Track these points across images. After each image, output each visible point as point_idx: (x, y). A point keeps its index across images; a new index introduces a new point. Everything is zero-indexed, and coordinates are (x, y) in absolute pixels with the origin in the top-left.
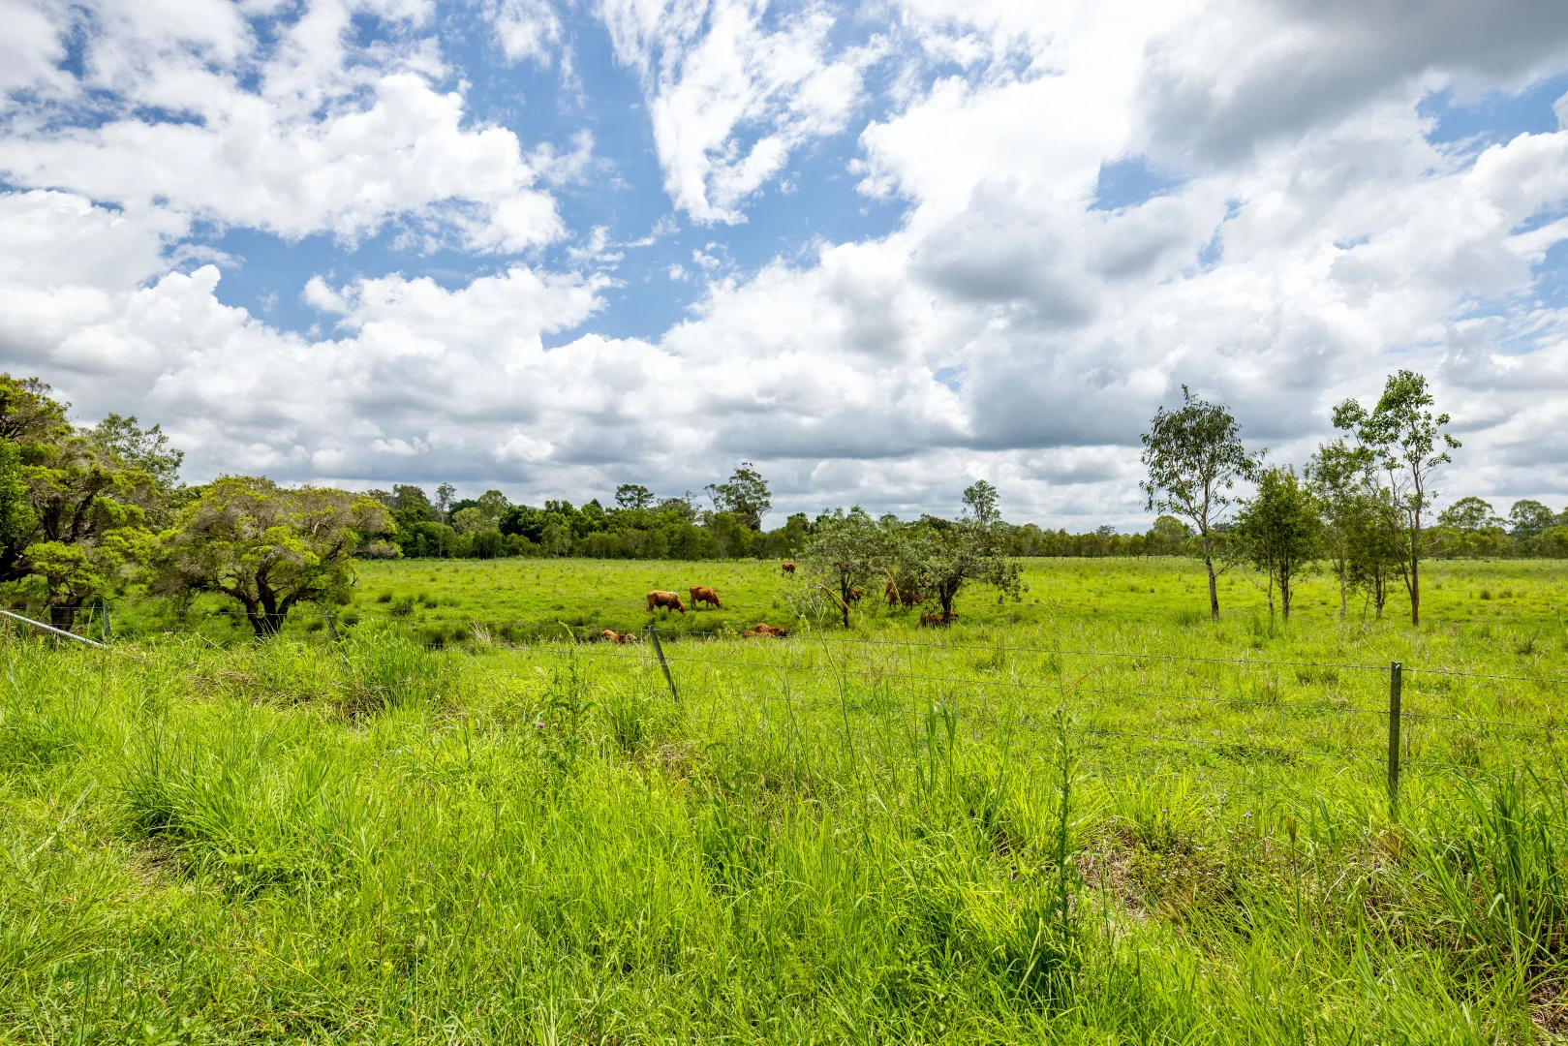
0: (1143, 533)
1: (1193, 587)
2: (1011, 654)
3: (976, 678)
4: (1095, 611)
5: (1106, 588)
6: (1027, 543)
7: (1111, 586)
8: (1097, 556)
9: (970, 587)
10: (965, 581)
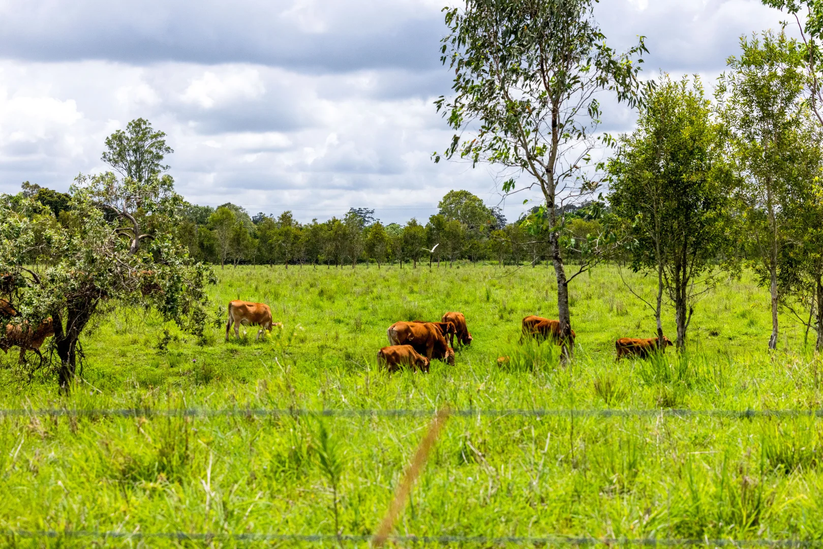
0: (424, 222)
1: (511, 311)
2: (202, 443)
3: (121, 505)
4: (348, 357)
5: (366, 316)
6: (222, 239)
7: (374, 312)
8: (346, 262)
9: (111, 317)
10: (101, 305)
